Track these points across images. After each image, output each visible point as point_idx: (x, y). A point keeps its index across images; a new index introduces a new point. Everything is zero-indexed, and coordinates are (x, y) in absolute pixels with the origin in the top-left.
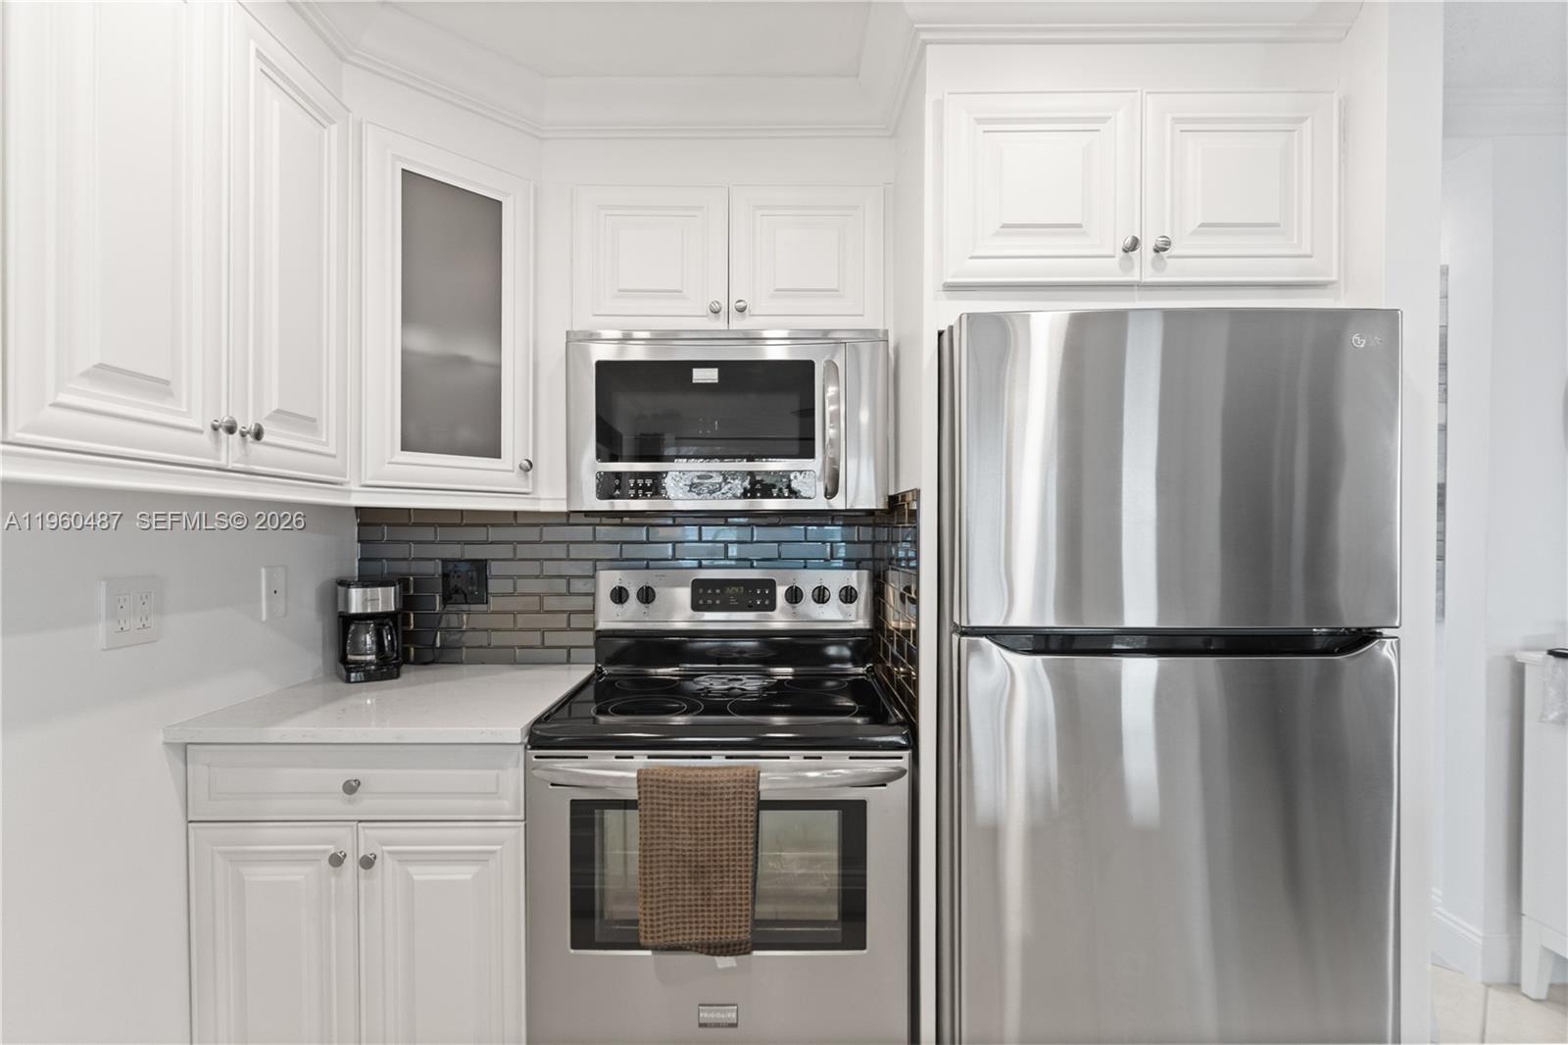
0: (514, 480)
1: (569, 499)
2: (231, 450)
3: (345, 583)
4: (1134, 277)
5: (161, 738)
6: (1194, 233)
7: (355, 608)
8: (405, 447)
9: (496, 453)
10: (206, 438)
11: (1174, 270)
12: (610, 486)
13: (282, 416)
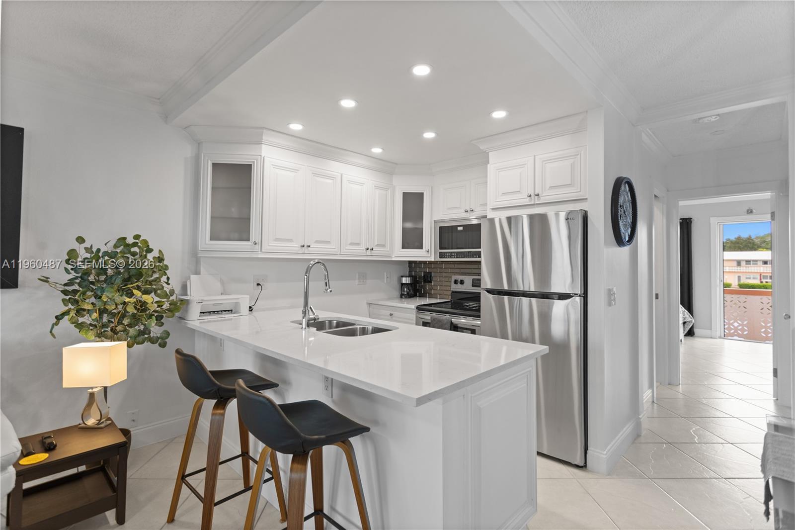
0: (425, 254)
1: (434, 258)
2: (369, 252)
3: (402, 277)
4: (533, 203)
5: (366, 302)
6: (548, 189)
7: (404, 282)
8: (403, 248)
9: (421, 248)
10: (365, 251)
11: (543, 200)
12: (442, 255)
13: (378, 245)
